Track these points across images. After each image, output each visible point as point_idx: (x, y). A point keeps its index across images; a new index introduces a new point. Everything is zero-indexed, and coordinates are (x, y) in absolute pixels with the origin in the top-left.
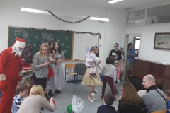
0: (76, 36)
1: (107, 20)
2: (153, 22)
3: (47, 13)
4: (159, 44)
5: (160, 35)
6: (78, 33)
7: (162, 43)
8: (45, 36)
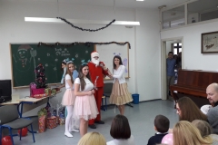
1: (137, 23)
2: (194, 22)
3: (59, 21)
4: (208, 47)
5: (208, 36)
6: (101, 44)
7: (212, 45)
8: (58, 52)
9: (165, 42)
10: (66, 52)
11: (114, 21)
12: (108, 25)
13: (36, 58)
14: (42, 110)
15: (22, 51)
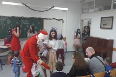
0: (45, 21)
1: (67, 9)
2: (100, 10)
3: (22, 5)
4: (104, 25)
5: (105, 19)
6: (47, 19)
7: (106, 24)
8: (23, 22)
9: (83, 21)
10: (27, 22)
11: (53, 7)
12: (49, 9)
13: (10, 24)
14: (10, 53)
15: (2, 20)
